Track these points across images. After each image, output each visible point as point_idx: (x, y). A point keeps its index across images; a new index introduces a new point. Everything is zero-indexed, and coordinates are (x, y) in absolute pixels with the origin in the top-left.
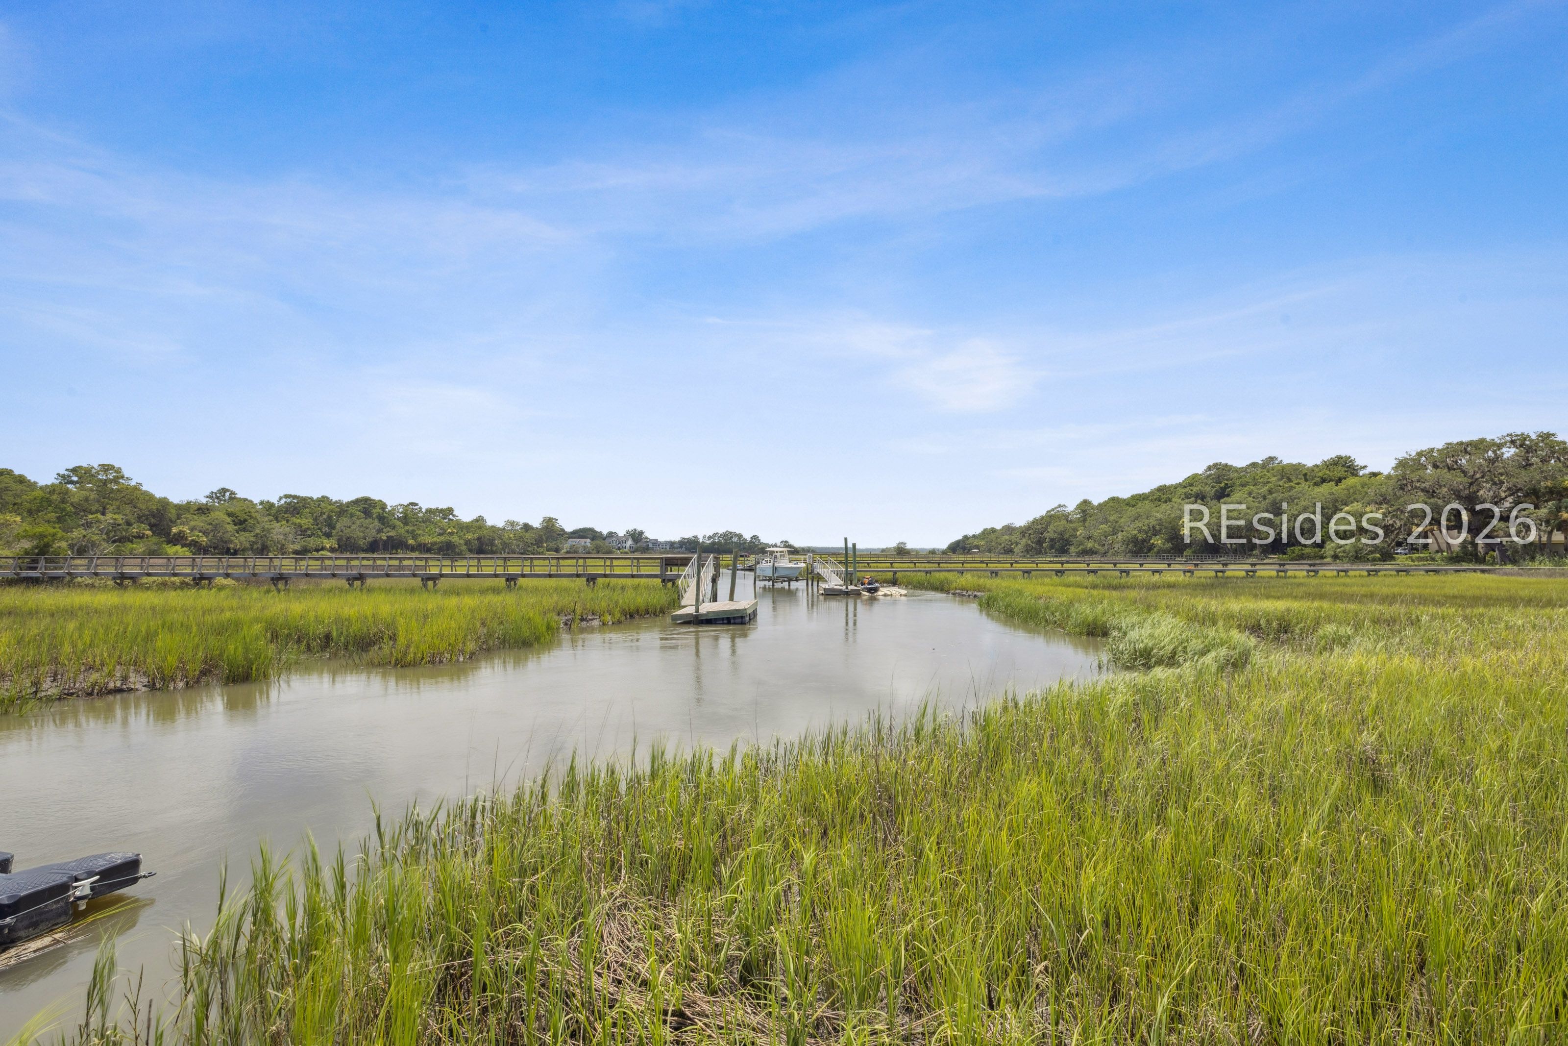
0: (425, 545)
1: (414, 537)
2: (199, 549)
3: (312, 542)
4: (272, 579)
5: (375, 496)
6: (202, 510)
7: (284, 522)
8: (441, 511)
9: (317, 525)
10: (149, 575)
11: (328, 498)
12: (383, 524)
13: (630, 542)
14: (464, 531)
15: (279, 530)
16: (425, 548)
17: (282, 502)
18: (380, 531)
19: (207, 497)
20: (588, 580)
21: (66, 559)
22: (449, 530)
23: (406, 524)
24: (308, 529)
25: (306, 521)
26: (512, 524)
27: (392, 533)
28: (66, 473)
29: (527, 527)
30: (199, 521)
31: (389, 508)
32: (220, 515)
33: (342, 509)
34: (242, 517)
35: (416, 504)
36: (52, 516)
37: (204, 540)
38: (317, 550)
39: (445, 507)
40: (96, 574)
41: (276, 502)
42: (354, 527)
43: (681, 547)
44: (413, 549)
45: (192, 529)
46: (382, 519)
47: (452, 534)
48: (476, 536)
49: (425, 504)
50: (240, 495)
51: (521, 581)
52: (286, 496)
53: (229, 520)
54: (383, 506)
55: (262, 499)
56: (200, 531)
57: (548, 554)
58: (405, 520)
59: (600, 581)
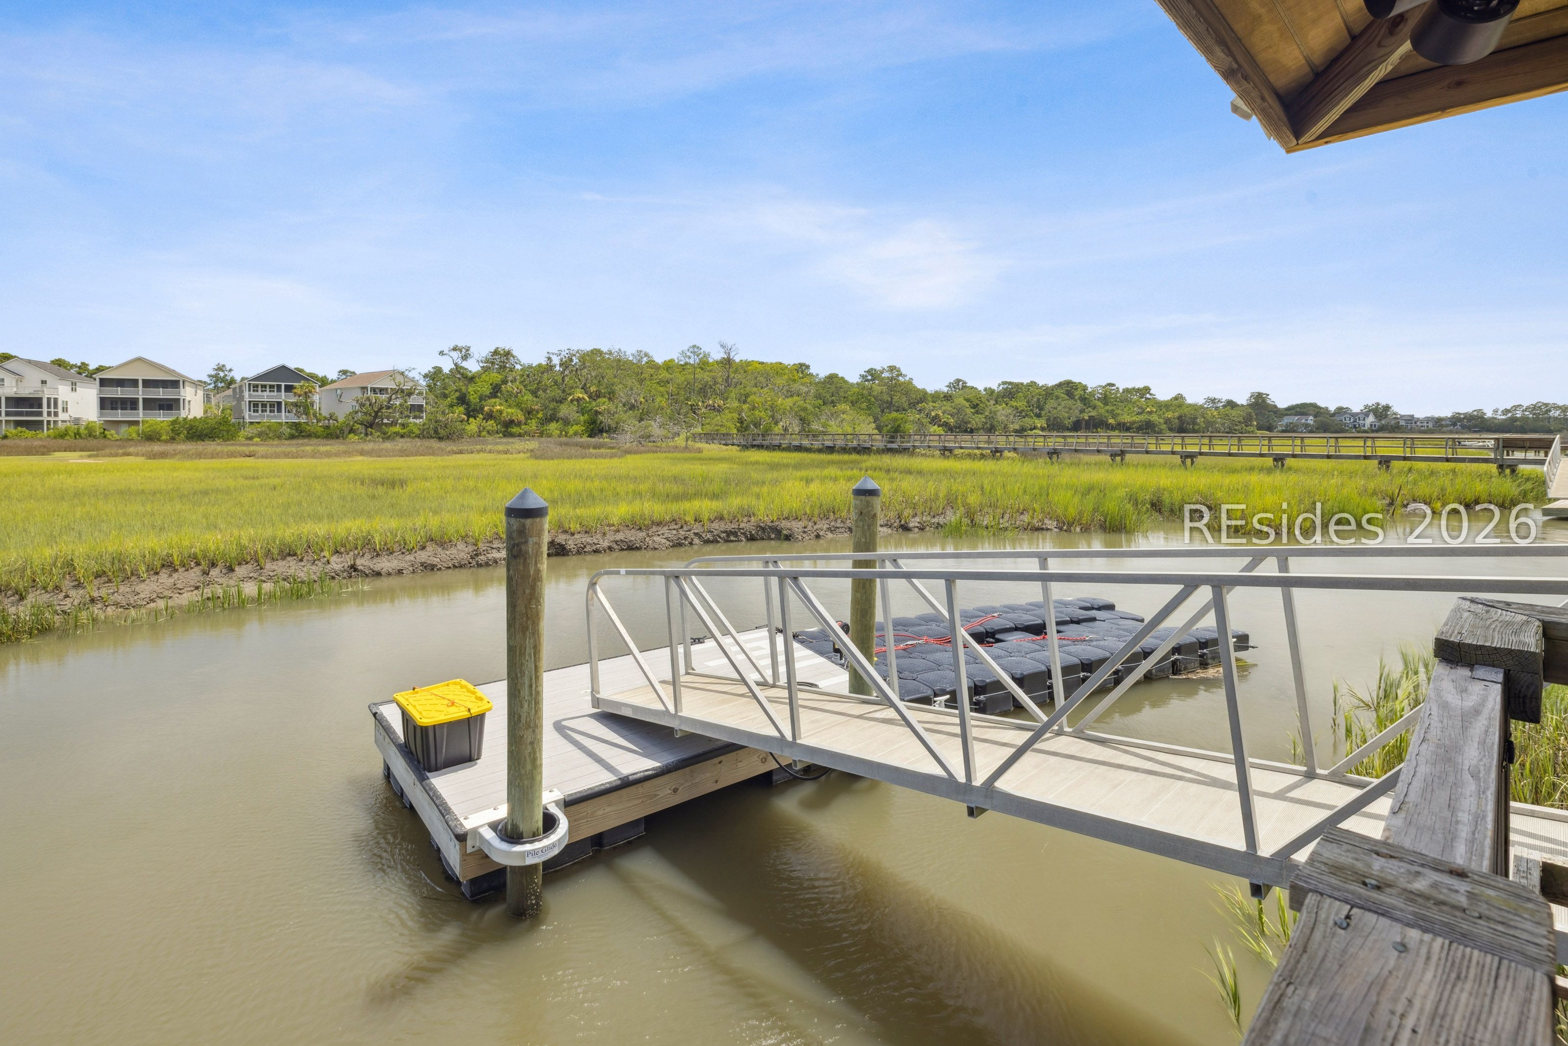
0: (1124, 424)
1: (1114, 416)
2: (949, 428)
3: (1028, 422)
4: (1048, 453)
5: (1076, 379)
6: (947, 397)
7: (1004, 405)
8: (1138, 390)
9: (1029, 407)
10: (961, 448)
11: (1035, 383)
12: (1085, 405)
13: (1371, 419)
14: (1164, 410)
15: (1002, 412)
16: (1124, 427)
17: (1001, 388)
18: (1082, 411)
19: (947, 386)
20: (1380, 463)
21: (910, 436)
22: (1148, 409)
23: (1106, 404)
24: (1023, 410)
25: (1021, 404)
26: (1213, 401)
27: (1094, 413)
28: (865, 374)
29: (1231, 404)
30: (948, 406)
31: (1090, 390)
32: (960, 401)
33: (1049, 392)
34: (976, 402)
35: (1113, 385)
36: (864, 405)
37: (952, 421)
38: (1031, 430)
39: (1142, 386)
40: (929, 447)
41: (996, 389)
42: (1059, 408)
43: (1454, 424)
44: (1112, 428)
45: (944, 413)
46: (1083, 399)
47: (1151, 413)
48: (1177, 414)
49: (1122, 385)
50: (970, 384)
51: (1289, 462)
52: (1004, 383)
53: (967, 404)
54: (1085, 388)
55: (985, 386)
56: (948, 414)
57: (1259, 433)
58: (1105, 399)
59: (1395, 464)
